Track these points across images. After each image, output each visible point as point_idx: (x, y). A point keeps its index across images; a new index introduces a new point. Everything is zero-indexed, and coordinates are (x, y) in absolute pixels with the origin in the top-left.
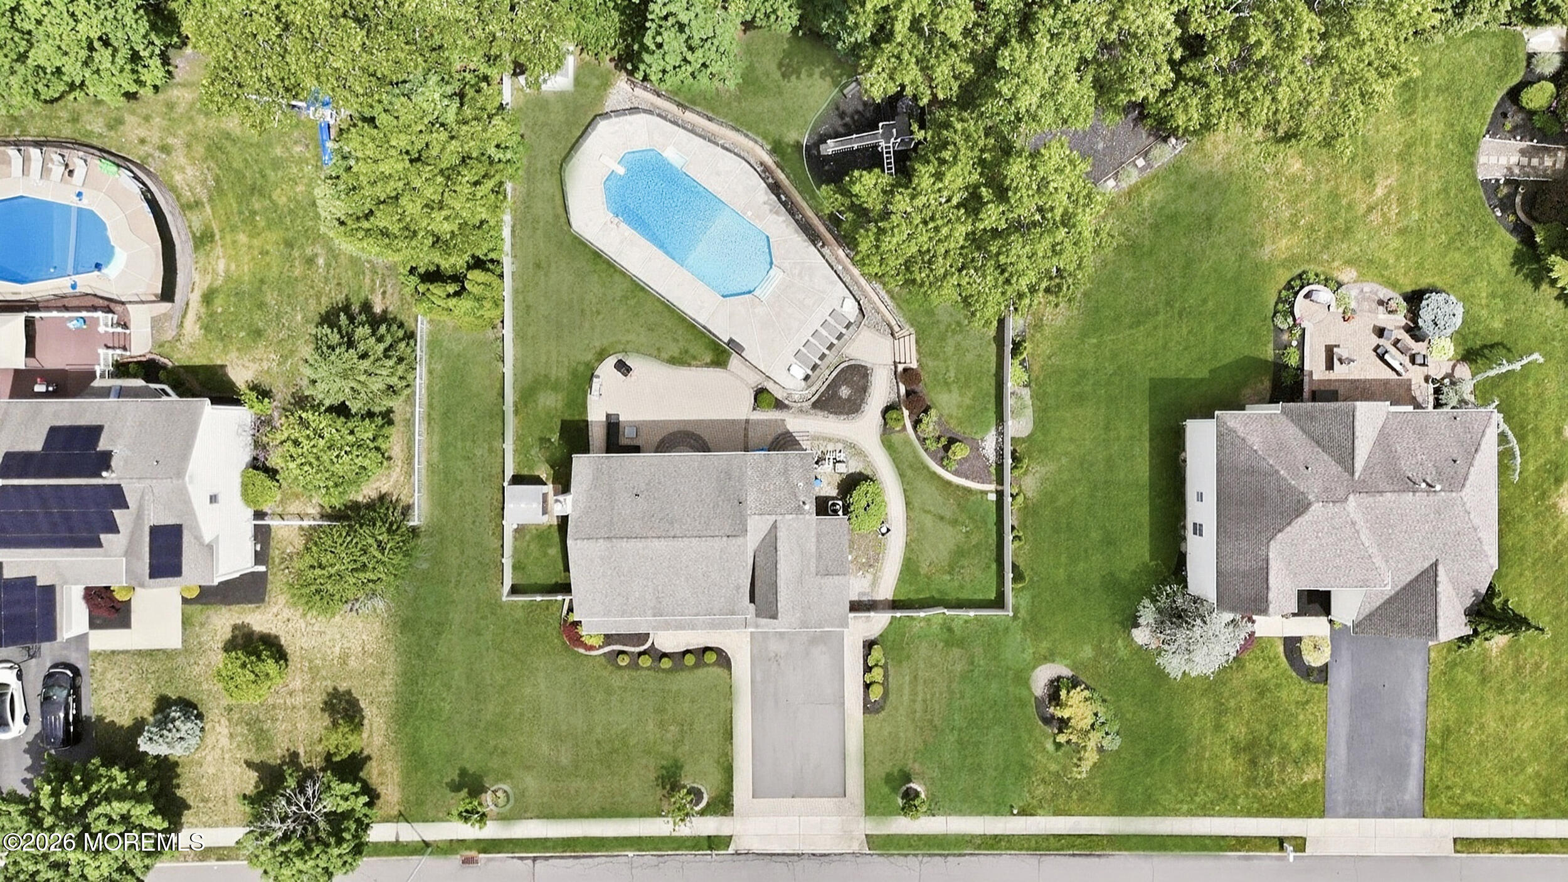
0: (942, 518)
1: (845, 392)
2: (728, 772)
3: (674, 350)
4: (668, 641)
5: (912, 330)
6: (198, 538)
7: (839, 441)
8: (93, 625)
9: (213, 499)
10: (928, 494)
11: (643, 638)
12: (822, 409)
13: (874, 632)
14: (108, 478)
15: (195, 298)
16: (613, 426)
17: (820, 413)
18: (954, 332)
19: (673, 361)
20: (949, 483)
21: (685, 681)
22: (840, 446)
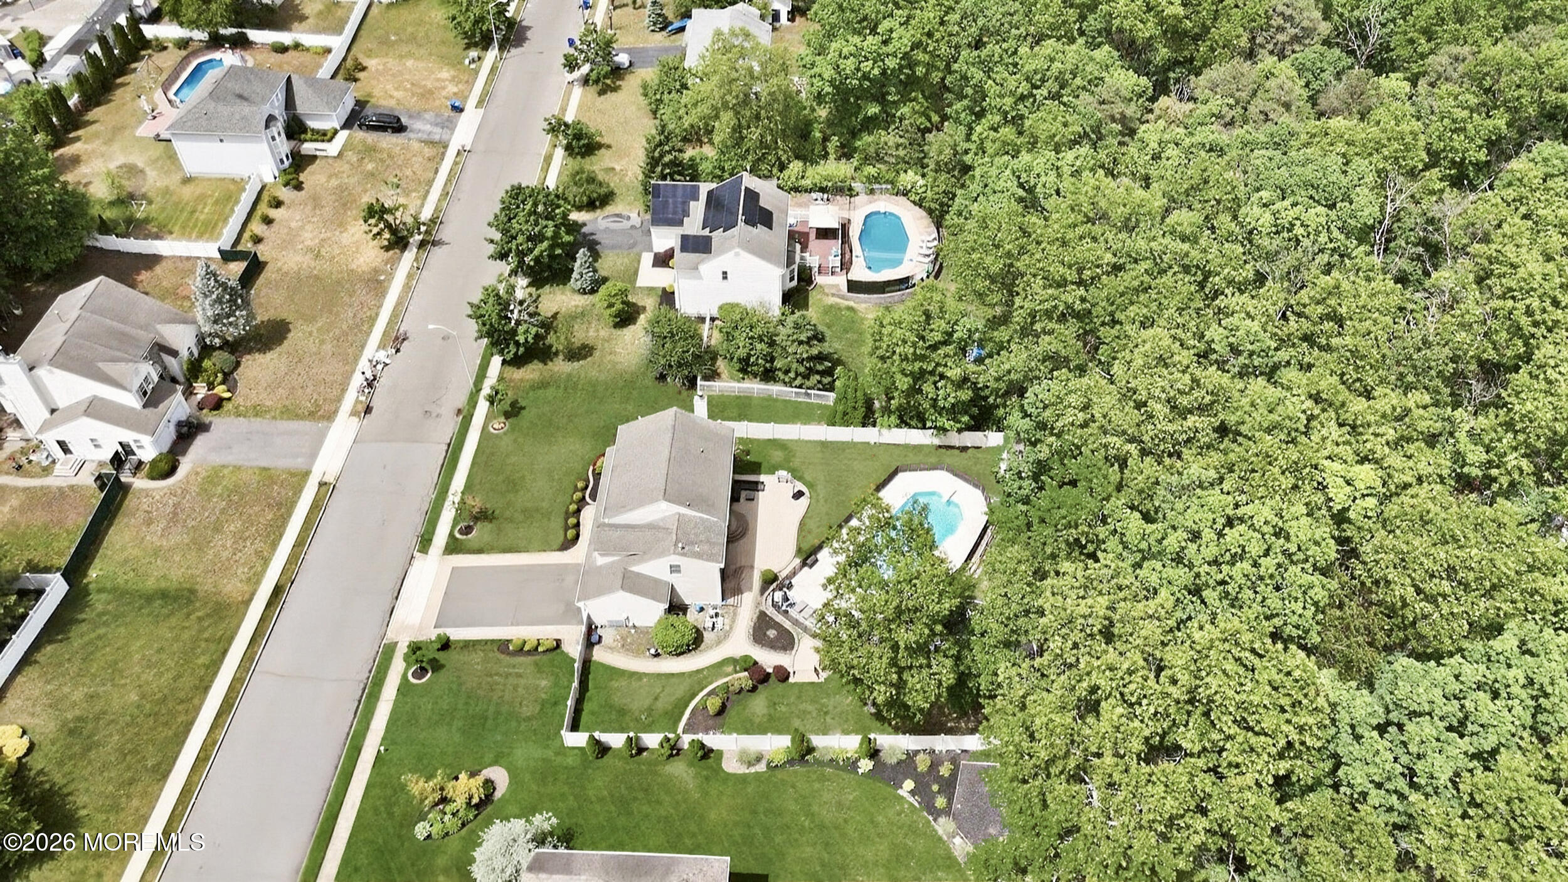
0: (656, 699)
1: (772, 633)
2: (480, 551)
3: (811, 524)
4: (588, 515)
5: (822, 680)
6: (702, 261)
7: (731, 628)
8: (656, 255)
9: (725, 275)
10: (680, 691)
11: (593, 497)
12: (759, 618)
13: (566, 648)
14: (741, 224)
15: (851, 304)
16: (755, 486)
17: (755, 617)
18: (819, 710)
19: (802, 524)
20: (687, 706)
21: (557, 524)
22: (727, 628)
